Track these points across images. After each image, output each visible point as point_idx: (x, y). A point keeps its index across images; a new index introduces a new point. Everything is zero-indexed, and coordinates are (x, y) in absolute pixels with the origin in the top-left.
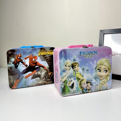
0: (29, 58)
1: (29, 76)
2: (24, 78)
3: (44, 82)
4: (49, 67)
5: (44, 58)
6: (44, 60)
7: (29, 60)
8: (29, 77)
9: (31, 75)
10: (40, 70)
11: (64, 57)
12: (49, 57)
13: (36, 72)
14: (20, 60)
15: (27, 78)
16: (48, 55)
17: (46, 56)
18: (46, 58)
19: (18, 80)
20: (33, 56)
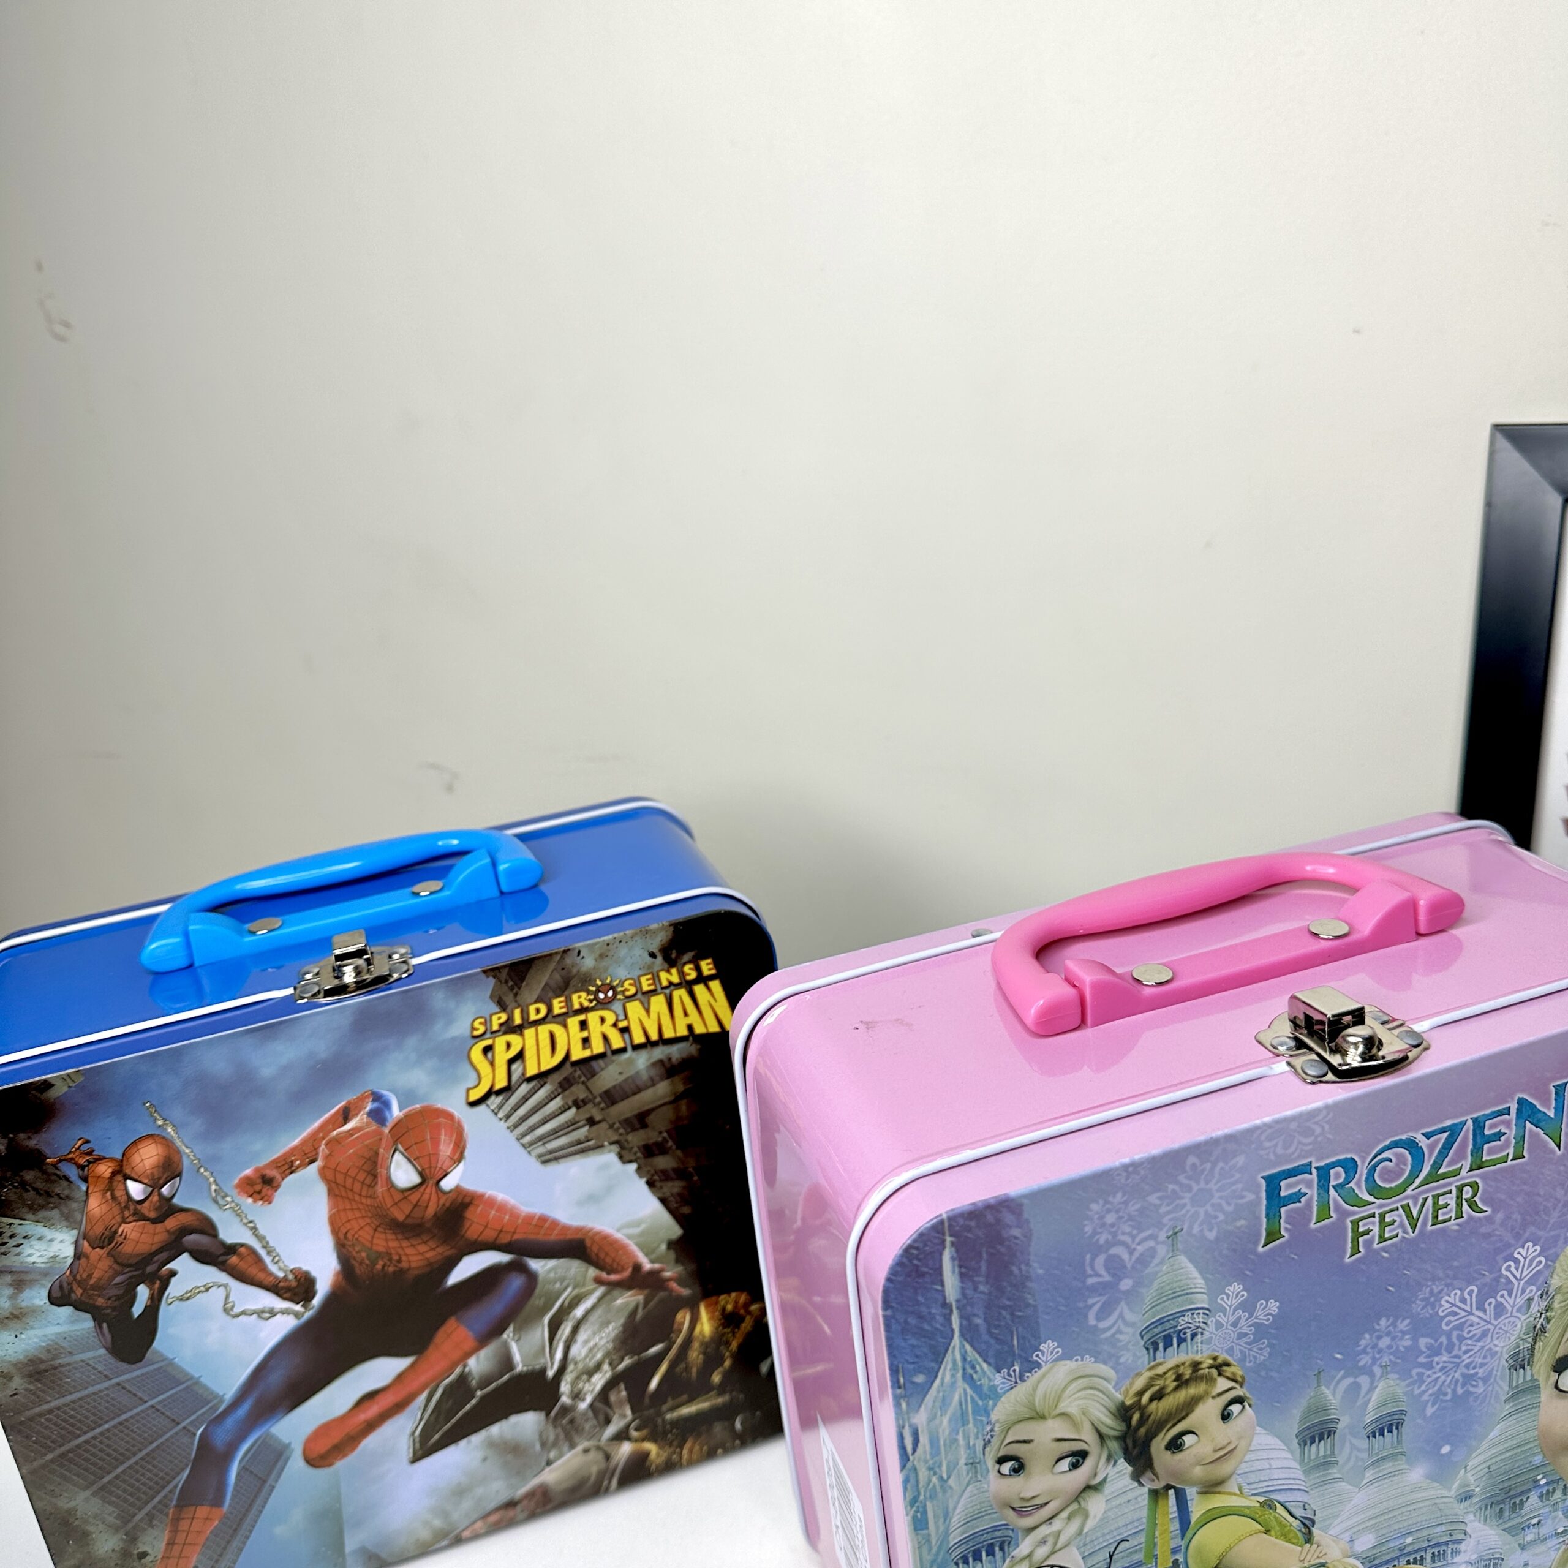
0: (314, 1168)
1: (371, 1426)
2: (296, 1463)
3: (626, 1449)
4: (676, 1231)
5: (578, 1104)
6: (582, 1148)
7: (321, 1190)
8: (371, 1442)
9: (399, 1407)
10: (536, 1301)
11: (969, 1333)
12: (669, 1069)
13: (471, 1343)
14: (171, 1223)
15: (341, 1465)
16: (649, 1044)
17: (609, 1076)
18: (611, 1097)
19: (202, 1511)
20: (378, 1116)
